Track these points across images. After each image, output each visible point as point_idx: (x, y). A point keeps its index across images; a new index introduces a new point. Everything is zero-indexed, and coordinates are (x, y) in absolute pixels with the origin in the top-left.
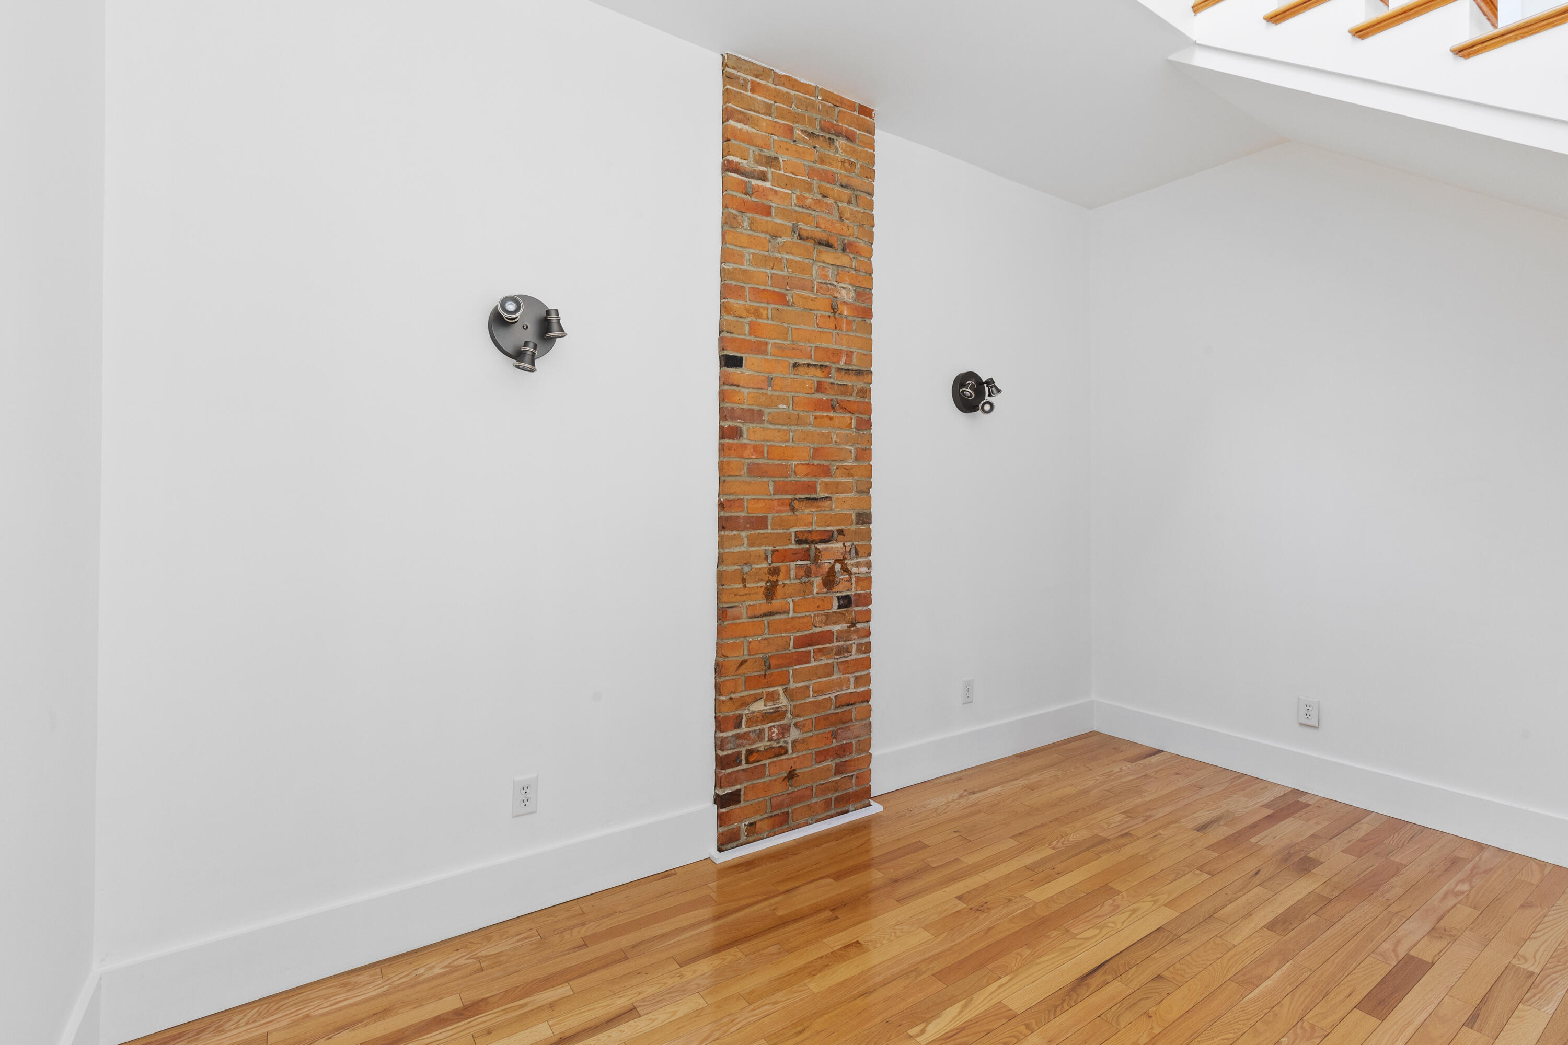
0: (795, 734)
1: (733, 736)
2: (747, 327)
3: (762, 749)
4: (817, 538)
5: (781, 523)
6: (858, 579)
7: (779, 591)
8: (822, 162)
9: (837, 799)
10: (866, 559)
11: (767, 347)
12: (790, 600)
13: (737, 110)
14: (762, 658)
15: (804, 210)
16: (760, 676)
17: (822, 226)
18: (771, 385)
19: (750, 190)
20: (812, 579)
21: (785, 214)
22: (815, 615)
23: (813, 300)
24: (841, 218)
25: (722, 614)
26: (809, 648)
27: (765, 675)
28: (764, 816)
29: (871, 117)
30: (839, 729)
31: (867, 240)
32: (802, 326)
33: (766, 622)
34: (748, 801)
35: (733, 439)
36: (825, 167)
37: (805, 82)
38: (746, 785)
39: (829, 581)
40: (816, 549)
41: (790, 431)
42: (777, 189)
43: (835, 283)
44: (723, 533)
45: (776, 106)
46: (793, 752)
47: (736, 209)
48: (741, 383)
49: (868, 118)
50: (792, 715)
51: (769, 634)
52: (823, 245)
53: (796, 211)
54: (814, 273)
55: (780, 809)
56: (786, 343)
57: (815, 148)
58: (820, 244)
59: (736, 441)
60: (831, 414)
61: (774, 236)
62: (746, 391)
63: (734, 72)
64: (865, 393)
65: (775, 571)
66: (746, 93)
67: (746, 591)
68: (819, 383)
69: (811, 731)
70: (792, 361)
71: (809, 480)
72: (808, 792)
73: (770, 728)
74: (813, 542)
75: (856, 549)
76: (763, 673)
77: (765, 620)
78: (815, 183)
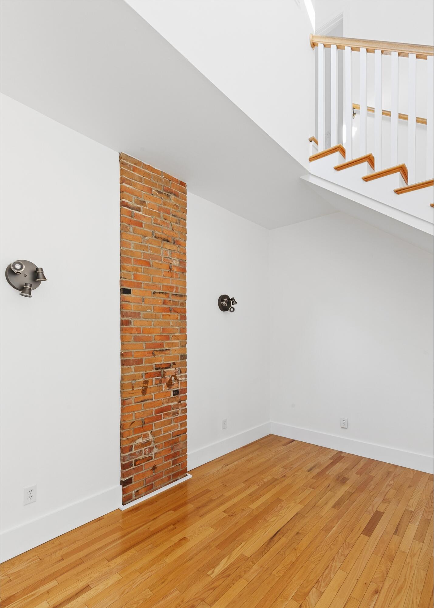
0: (155, 450)
1: (129, 455)
2: (133, 276)
3: (141, 459)
4: (164, 366)
5: (149, 361)
6: (181, 383)
7: (148, 390)
8: (164, 204)
9: (173, 475)
10: (184, 374)
11: (142, 285)
12: (153, 394)
13: (126, 179)
14: (141, 420)
15: (157, 225)
16: (140, 428)
17: (165, 233)
18: (144, 302)
19: (133, 215)
20: (162, 384)
21: (149, 226)
22: (163, 399)
23: (162, 264)
24: (173, 229)
25: (123, 402)
26: (161, 414)
27: (143, 427)
28: (142, 487)
29: (185, 187)
30: (174, 446)
31: (183, 239)
32: (157, 276)
33: (142, 404)
34: (135, 482)
35: (127, 325)
36: (166, 207)
37: (158, 169)
38: (134, 475)
39: (169, 385)
40: (164, 371)
41: (152, 321)
42: (145, 215)
43: (171, 258)
44: (123, 367)
45: (144, 178)
46: (155, 458)
47: (127, 223)
48: (130, 301)
49: (184, 187)
50: (154, 443)
51: (144, 409)
52: (165, 241)
53: (153, 226)
54: (162, 253)
55: (149, 483)
56: (150, 283)
57: (161, 198)
58: (164, 240)
59: (128, 326)
60: (170, 314)
61: (144, 236)
62: (132, 304)
63: (124, 161)
64: (184, 304)
65: (146, 382)
66: (130, 171)
67: (134, 392)
68: (164, 300)
69: (162, 448)
70: (153, 291)
71: (161, 342)
72: (161, 474)
73: (145, 449)
74: (163, 368)
75: (180, 370)
76: (142, 426)
77: (142, 403)
78: (162, 214)
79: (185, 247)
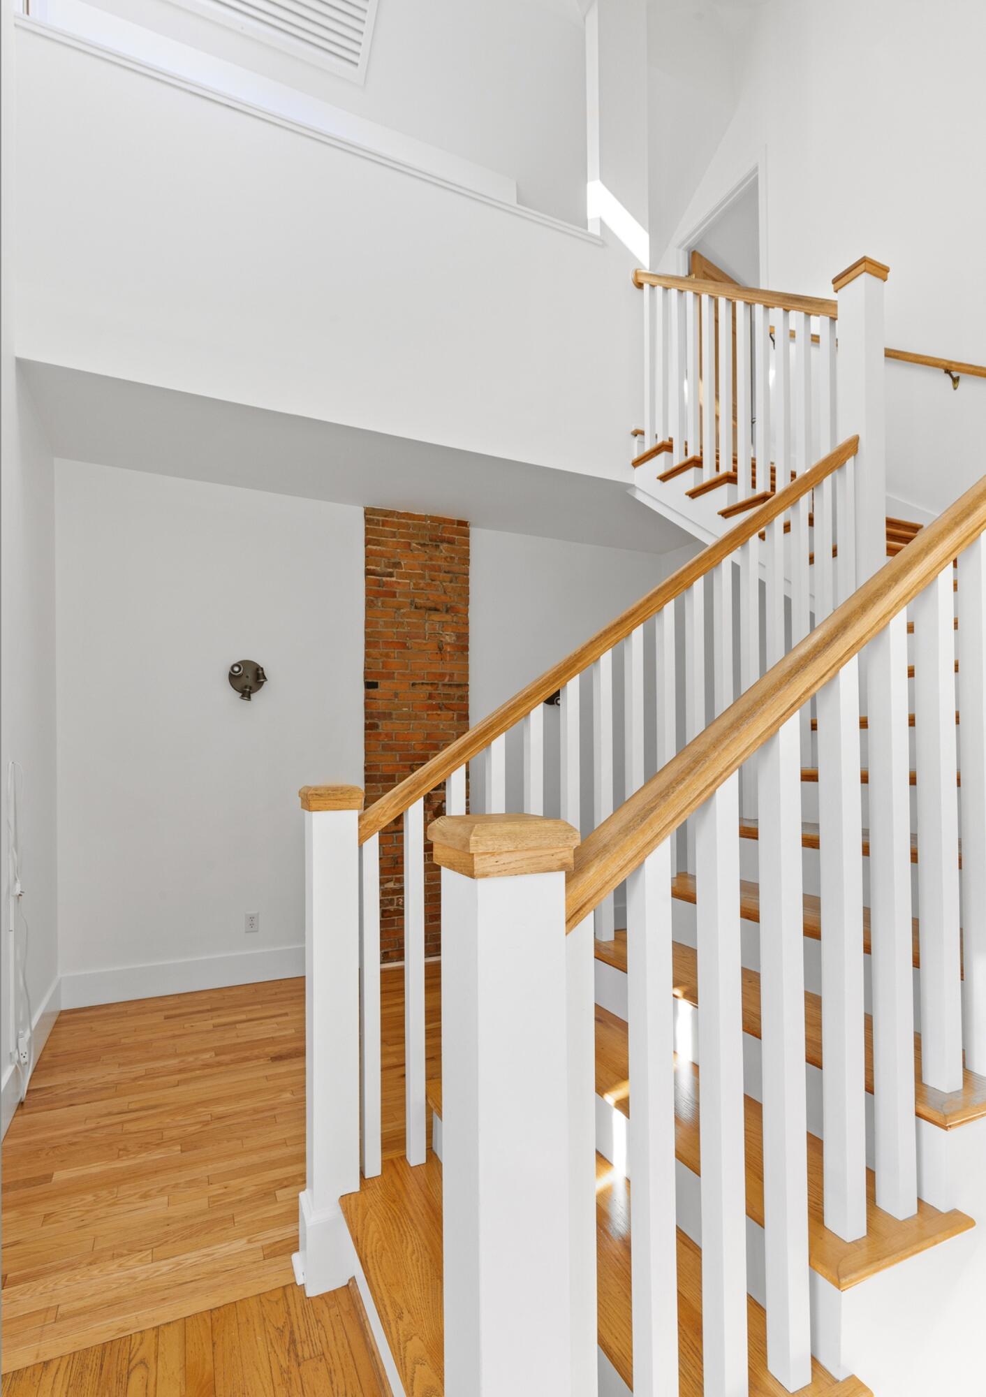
2: (381, 664)
3: (392, 910)
8: (431, 559)
11: (393, 675)
13: (372, 539)
15: (418, 591)
16: (391, 868)
17: (432, 599)
18: (396, 697)
19: (382, 584)
21: (405, 595)
23: (425, 644)
24: (445, 592)
27: (394, 868)
29: (467, 527)
31: (464, 603)
32: (419, 661)
35: (372, 730)
36: (434, 563)
41: (411, 723)
42: (400, 581)
43: (442, 633)
44: (368, 785)
45: (399, 532)
47: (373, 597)
48: (377, 697)
49: (465, 528)
52: (432, 610)
53: (413, 592)
54: (426, 629)
56: (407, 672)
57: (426, 552)
58: (430, 610)
59: (376, 731)
60: (439, 712)
61: (399, 609)
62: (380, 702)
63: (371, 517)
64: (464, 697)
66: (379, 527)
68: (430, 694)
70: (411, 682)
71: (423, 752)
73: (398, 899)
76: (393, 866)
77: (395, 835)
78: (427, 574)
79: (467, 615)
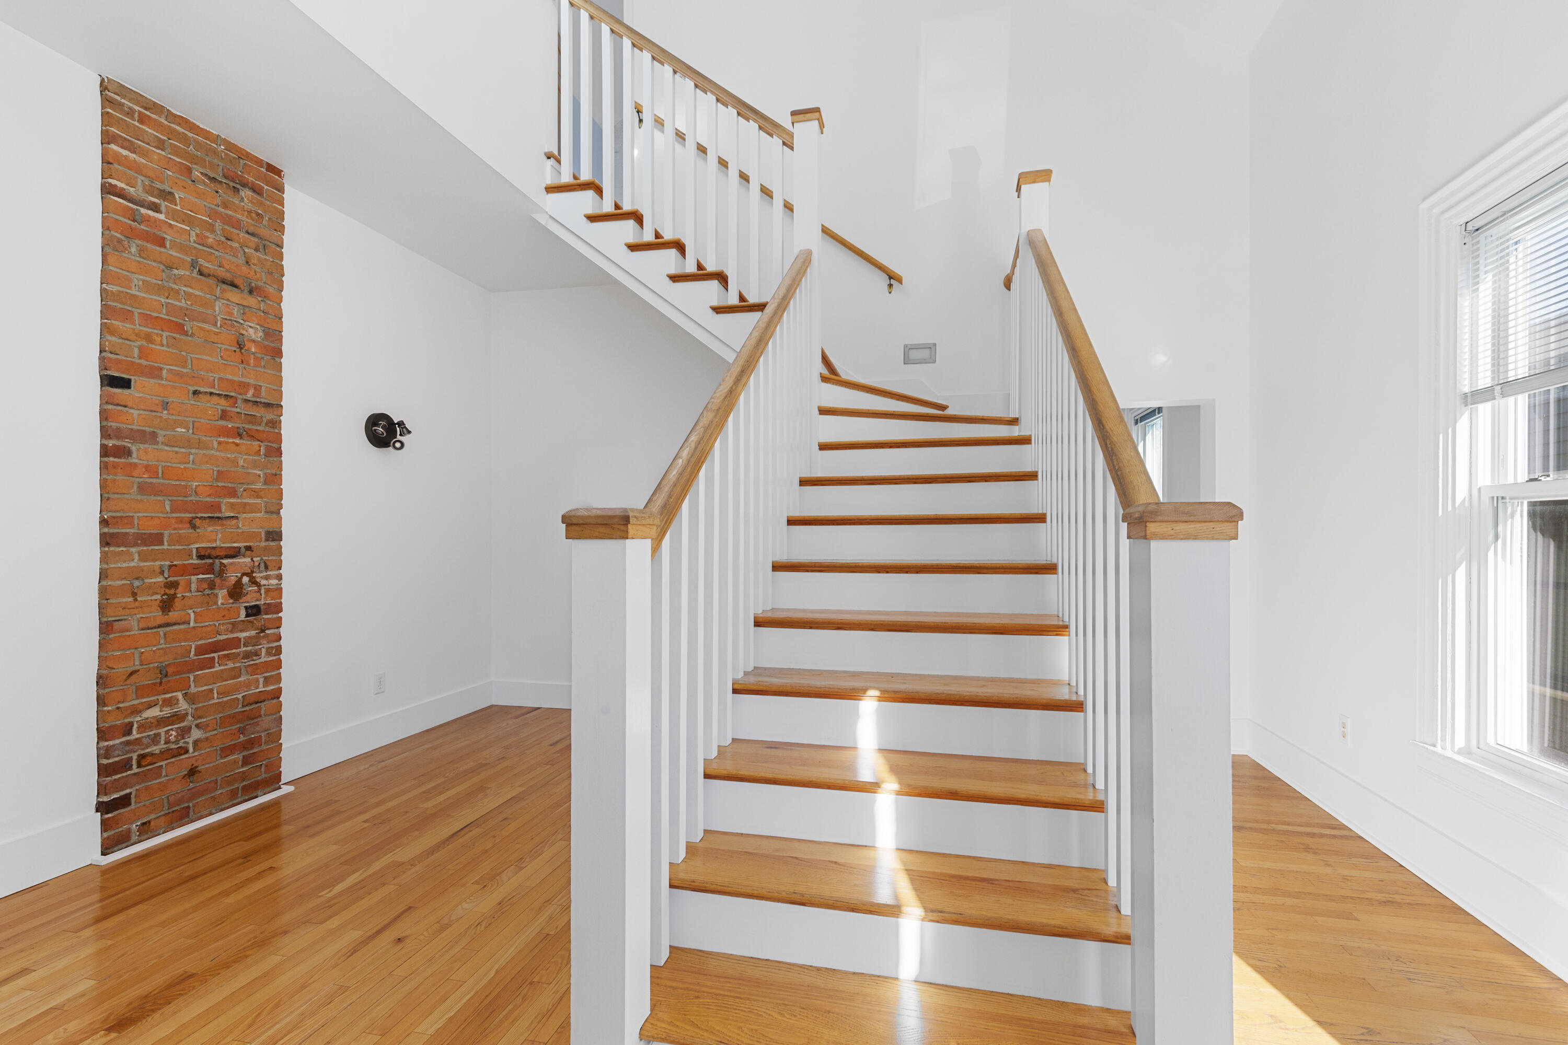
0: (196, 734)
1: (121, 743)
2: (136, 351)
3: (157, 752)
4: (222, 553)
5: (180, 540)
6: (268, 591)
7: (178, 603)
8: (225, 206)
9: (244, 788)
10: (276, 572)
11: (162, 373)
12: (190, 611)
13: (120, 136)
14: (157, 667)
15: (205, 248)
16: (154, 684)
17: (227, 266)
18: (166, 409)
19: (137, 217)
20: (216, 591)
22: (219, 624)
23: (217, 334)
24: (247, 262)
25: (106, 628)
26: (212, 655)
27: (161, 683)
28: (160, 814)
29: (280, 177)
30: (247, 725)
31: (276, 287)
32: (204, 357)
33: (162, 633)
34: (140, 803)
35: (120, 457)
36: (229, 212)
37: (205, 128)
38: (137, 788)
39: (236, 592)
40: (221, 563)
41: (190, 453)
42: (172, 223)
43: (242, 321)
44: (106, 549)
45: (171, 143)
46: (195, 750)
47: (121, 233)
48: (130, 404)
49: (277, 177)
50: (193, 717)
51: (165, 644)
52: (227, 284)
53: (195, 248)
54: (217, 308)
55: (178, 805)
56: (185, 371)
57: (217, 192)
58: (224, 282)
59: (123, 460)
60: (238, 441)
61: (169, 268)
62: (135, 412)
63: (113, 96)
64: (276, 424)
65: (174, 585)
66: (133, 122)
67: (137, 604)
68: (223, 411)
69: (216, 730)
70: (192, 389)
71: (213, 500)
72: (213, 785)
73: (167, 732)
74: (217, 557)
75: (265, 563)
76: (158, 681)
77: (161, 631)
78: (218, 225)
79: (279, 304)
